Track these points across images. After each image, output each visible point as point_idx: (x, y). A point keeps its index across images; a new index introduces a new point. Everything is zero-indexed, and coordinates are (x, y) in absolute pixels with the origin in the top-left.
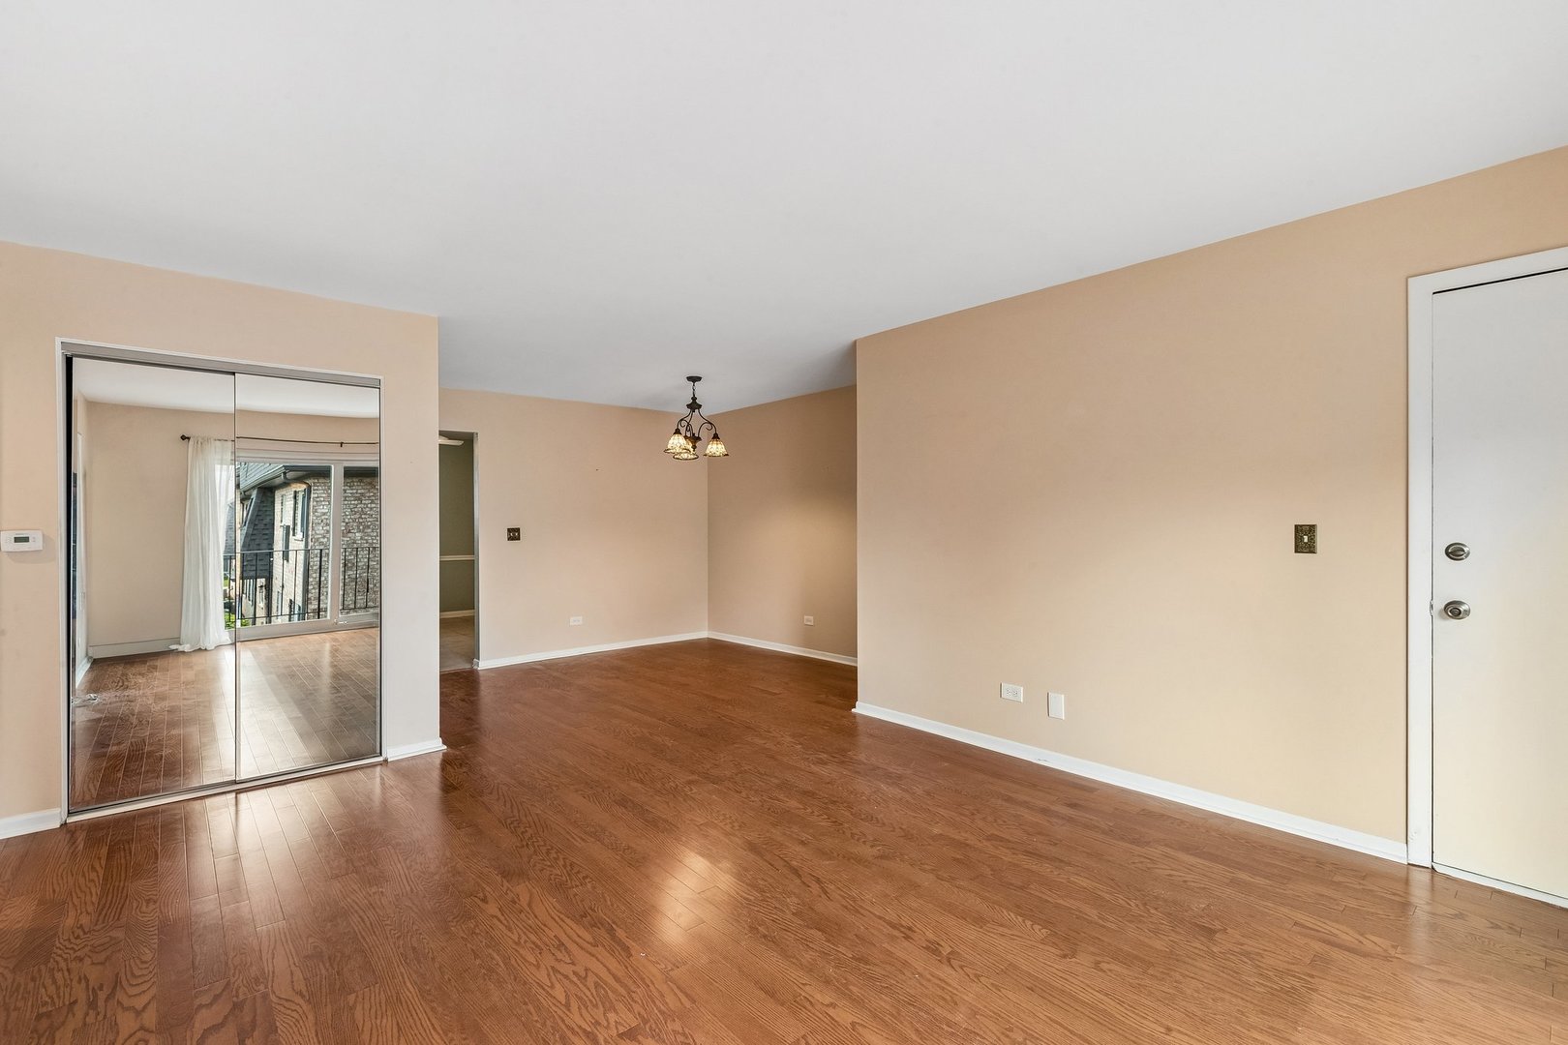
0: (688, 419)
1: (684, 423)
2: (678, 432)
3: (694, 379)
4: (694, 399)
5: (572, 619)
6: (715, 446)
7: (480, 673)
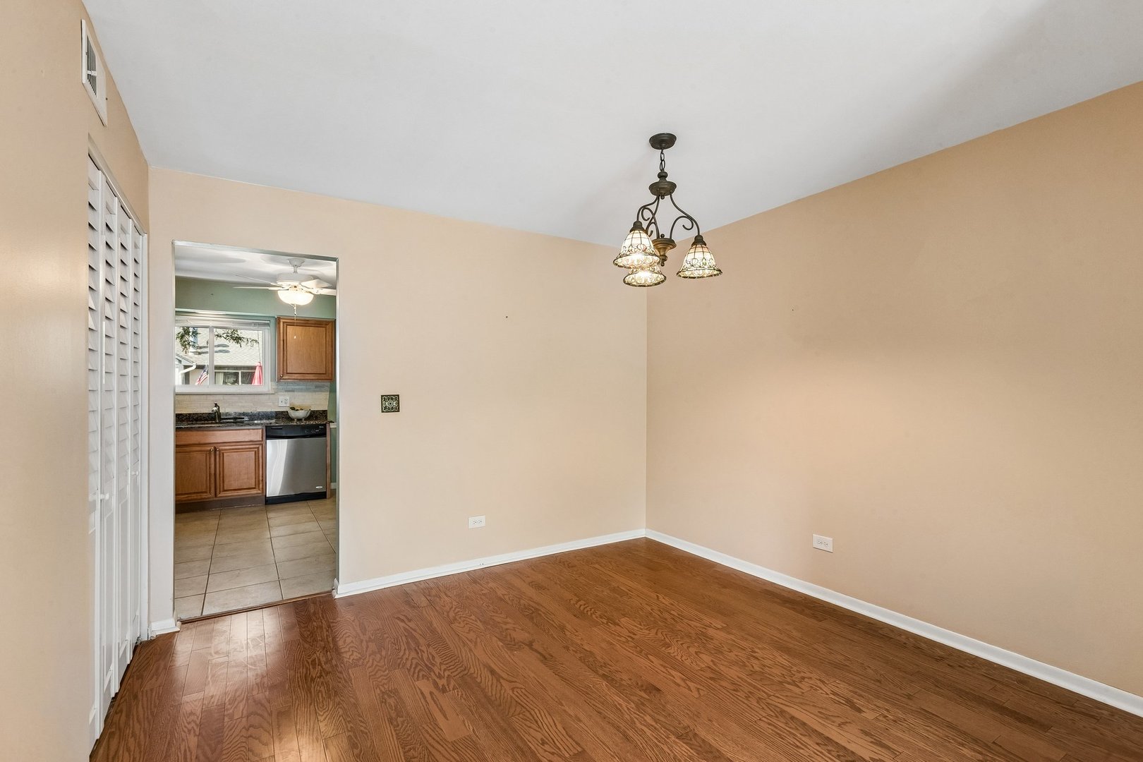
0: (653, 208)
1: (647, 214)
2: (637, 226)
3: (662, 142)
4: (663, 175)
5: (471, 520)
6: (699, 255)
7: (338, 603)
